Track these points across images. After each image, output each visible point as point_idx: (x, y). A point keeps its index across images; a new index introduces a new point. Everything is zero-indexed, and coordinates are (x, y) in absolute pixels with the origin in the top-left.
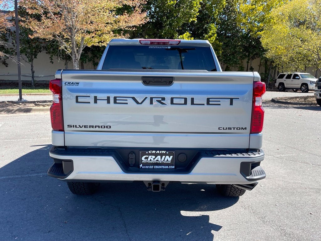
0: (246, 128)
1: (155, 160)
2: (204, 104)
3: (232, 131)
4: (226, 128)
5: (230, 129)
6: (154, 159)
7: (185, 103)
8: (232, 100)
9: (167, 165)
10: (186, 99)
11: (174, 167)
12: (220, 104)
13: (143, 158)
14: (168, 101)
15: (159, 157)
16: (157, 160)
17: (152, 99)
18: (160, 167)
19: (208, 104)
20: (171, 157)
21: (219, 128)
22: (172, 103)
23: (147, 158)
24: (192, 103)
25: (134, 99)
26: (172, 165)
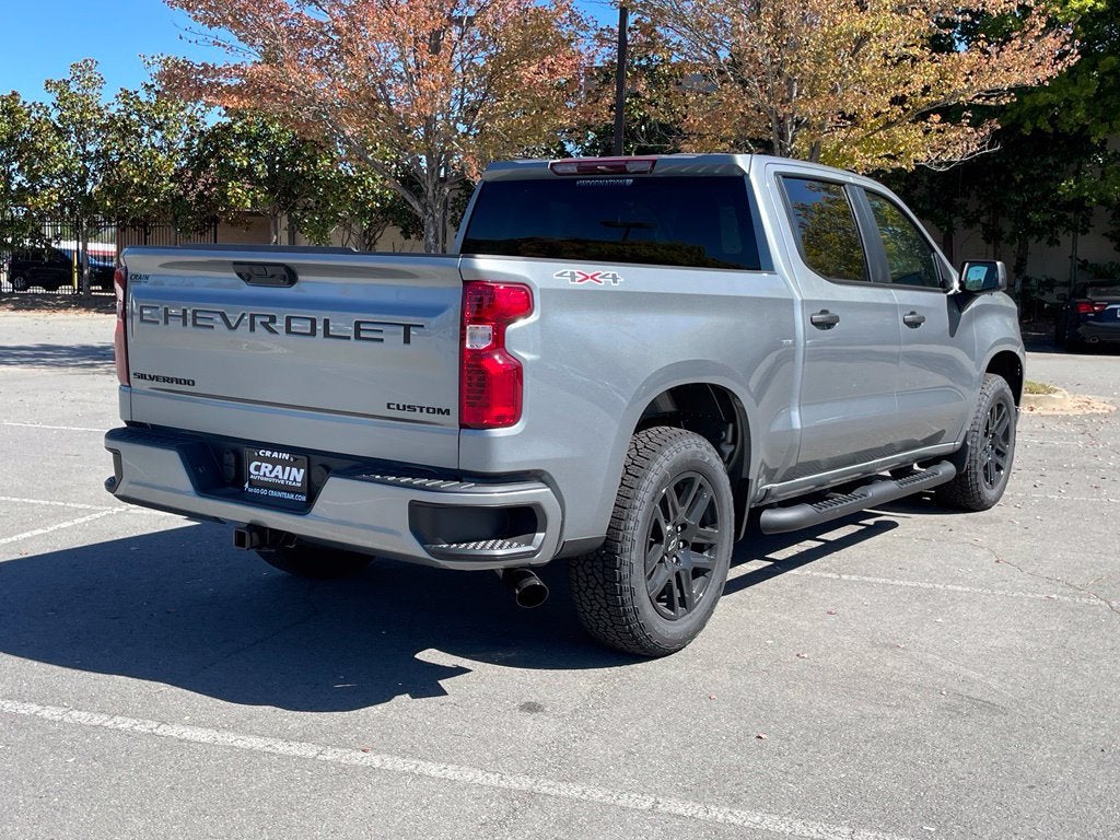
0: (448, 412)
1: (273, 475)
2: (349, 338)
3: (416, 415)
4: (404, 406)
5: (412, 408)
6: (271, 472)
7: (313, 333)
8: (407, 328)
9: (293, 492)
10: (313, 321)
11: (304, 498)
12: (382, 340)
13: (252, 469)
14: (280, 324)
15: (279, 468)
16: (276, 477)
17: (252, 317)
18: (280, 494)
19: (358, 337)
20: (302, 471)
21: (389, 405)
22: (288, 331)
23: (258, 468)
24: (327, 334)
25: (223, 315)
26: (302, 494)
